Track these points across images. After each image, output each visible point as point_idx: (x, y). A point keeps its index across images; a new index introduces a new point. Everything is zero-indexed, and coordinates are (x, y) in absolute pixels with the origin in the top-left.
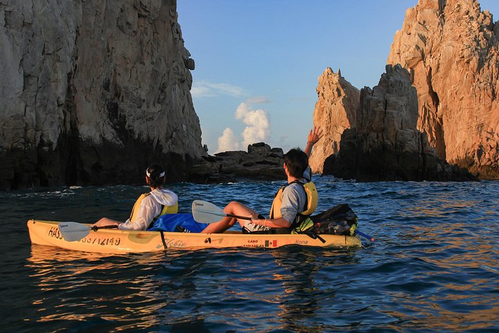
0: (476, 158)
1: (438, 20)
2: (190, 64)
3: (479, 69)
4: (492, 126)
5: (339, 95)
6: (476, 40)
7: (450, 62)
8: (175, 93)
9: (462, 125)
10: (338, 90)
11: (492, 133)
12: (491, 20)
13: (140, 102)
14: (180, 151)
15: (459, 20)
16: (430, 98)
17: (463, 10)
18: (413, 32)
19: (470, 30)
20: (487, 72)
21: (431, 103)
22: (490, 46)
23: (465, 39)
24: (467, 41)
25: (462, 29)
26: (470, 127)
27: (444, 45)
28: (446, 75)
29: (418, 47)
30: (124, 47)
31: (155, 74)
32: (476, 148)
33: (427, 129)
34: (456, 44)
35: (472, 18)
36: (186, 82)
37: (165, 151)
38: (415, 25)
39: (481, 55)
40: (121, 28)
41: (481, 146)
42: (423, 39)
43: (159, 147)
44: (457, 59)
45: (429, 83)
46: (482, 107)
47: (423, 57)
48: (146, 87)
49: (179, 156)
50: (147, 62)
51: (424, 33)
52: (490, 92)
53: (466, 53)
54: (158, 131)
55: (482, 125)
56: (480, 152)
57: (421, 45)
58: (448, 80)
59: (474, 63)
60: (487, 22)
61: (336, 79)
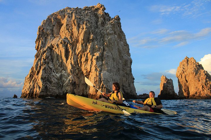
0: (195, 94)
1: (187, 64)
2: (134, 79)
3: (195, 75)
4: (199, 87)
5: (165, 81)
6: (195, 69)
7: (189, 74)
8: (131, 85)
9: (192, 87)
10: (165, 80)
11: (199, 89)
12: (199, 64)
13: (126, 87)
14: (132, 94)
15: (191, 64)
16: (186, 81)
17: (192, 62)
18: (181, 67)
19: (194, 67)
20: (197, 76)
21: (186, 82)
22: (198, 70)
23: (192, 68)
24: (193, 69)
25: (192, 66)
26: (194, 88)
27: (188, 70)
28: (189, 76)
29: (182, 70)
30: (124, 79)
31: (129, 82)
32: (195, 92)
33: (185, 88)
34: (191, 70)
35: (194, 64)
36: (133, 82)
37: (130, 94)
38: (182, 65)
39: (196, 72)
40: (124, 76)
41: (196, 92)
42: (184, 68)
43: (129, 94)
44: (191, 73)
45: (185, 78)
46: (197, 83)
47: (184, 72)
48: (127, 85)
49: (132, 95)
50: (127, 81)
51: (184, 67)
52: (198, 80)
53: (193, 72)
54: (129, 91)
55: (197, 87)
56: (196, 93)
57: (183, 70)
58: (189, 77)
59: (194, 74)
60: (198, 64)
61: (164, 78)
